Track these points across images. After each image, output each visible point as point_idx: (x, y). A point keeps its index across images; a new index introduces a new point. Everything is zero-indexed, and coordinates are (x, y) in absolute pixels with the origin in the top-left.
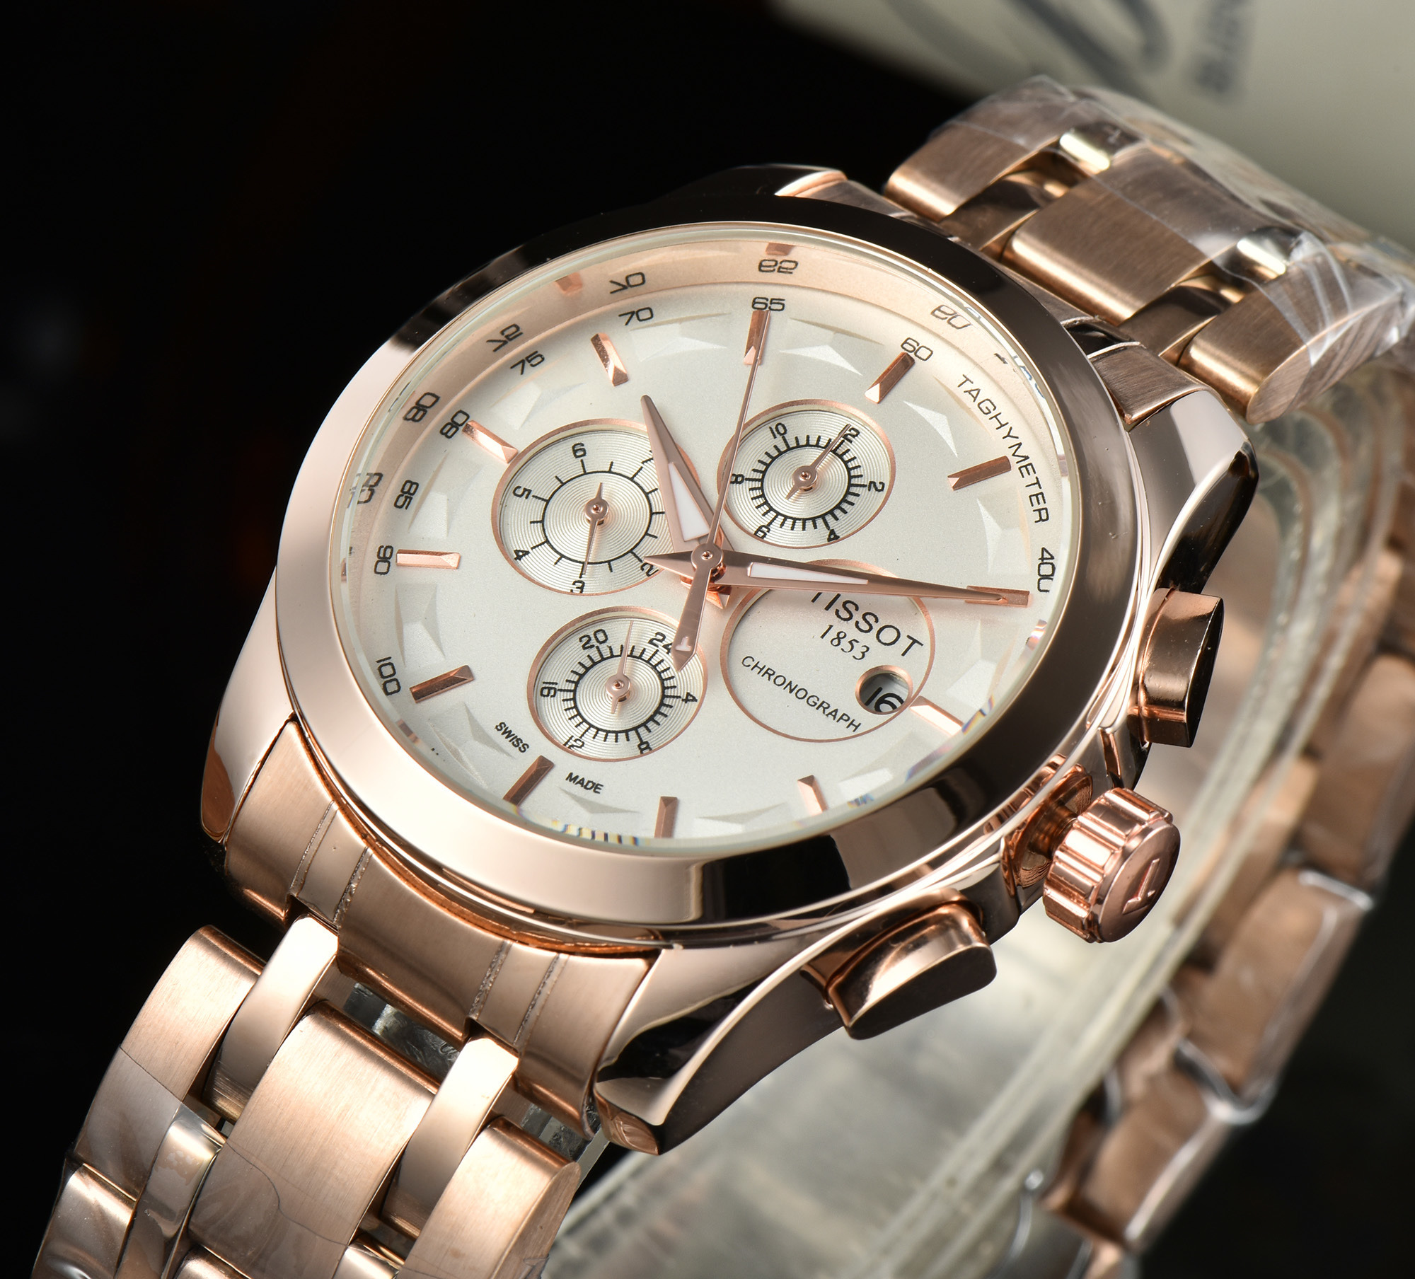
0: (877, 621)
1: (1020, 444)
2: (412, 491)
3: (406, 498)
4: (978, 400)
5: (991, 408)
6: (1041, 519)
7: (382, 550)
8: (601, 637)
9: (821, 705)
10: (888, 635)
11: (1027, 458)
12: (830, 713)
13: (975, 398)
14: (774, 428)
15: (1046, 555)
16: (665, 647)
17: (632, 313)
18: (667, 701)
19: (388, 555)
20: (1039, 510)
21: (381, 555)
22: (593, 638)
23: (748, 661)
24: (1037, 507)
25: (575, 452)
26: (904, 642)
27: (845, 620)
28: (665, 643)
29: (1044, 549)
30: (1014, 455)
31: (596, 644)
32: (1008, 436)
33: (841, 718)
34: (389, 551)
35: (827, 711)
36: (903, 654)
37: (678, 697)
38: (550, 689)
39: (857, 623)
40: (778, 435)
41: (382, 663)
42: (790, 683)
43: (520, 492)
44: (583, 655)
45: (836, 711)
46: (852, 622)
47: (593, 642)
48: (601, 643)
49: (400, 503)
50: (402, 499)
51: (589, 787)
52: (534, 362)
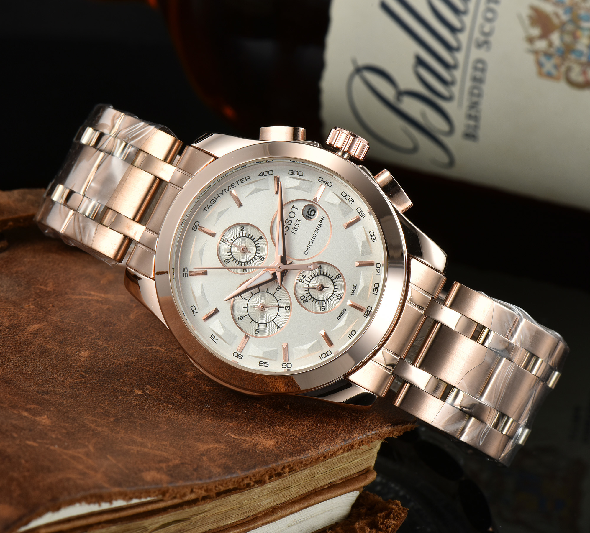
0: (288, 219)
1: (225, 189)
2: (262, 363)
3: (265, 364)
4: (211, 204)
5: (213, 200)
6: (249, 178)
7: (283, 367)
8: (302, 298)
9: (318, 229)
10: (292, 215)
11: (229, 187)
12: (320, 226)
13: (210, 206)
14: (226, 263)
15: (261, 174)
16: (304, 278)
17: (193, 312)
18: (322, 273)
19: (285, 365)
20: (246, 179)
21: (285, 367)
22: (304, 300)
23: (306, 253)
24: (245, 180)
25: (241, 319)
26: (294, 210)
27: (288, 228)
28: (302, 278)
29: (259, 175)
30: (228, 191)
31: (306, 298)
32: (222, 193)
33: (321, 222)
34: (283, 365)
35: (319, 227)
36: (298, 209)
37: (320, 270)
38: (322, 308)
39: (289, 225)
40: (229, 261)
41: (321, 358)
42: (312, 239)
43: (257, 332)
44: (310, 302)
45: (319, 224)
46: (289, 226)
47: (305, 299)
48: (305, 297)
49: (267, 365)
50: (265, 365)
51: (355, 288)
52: (214, 337)
